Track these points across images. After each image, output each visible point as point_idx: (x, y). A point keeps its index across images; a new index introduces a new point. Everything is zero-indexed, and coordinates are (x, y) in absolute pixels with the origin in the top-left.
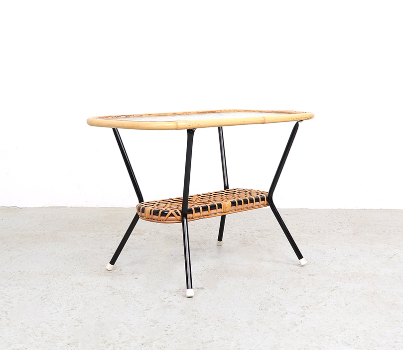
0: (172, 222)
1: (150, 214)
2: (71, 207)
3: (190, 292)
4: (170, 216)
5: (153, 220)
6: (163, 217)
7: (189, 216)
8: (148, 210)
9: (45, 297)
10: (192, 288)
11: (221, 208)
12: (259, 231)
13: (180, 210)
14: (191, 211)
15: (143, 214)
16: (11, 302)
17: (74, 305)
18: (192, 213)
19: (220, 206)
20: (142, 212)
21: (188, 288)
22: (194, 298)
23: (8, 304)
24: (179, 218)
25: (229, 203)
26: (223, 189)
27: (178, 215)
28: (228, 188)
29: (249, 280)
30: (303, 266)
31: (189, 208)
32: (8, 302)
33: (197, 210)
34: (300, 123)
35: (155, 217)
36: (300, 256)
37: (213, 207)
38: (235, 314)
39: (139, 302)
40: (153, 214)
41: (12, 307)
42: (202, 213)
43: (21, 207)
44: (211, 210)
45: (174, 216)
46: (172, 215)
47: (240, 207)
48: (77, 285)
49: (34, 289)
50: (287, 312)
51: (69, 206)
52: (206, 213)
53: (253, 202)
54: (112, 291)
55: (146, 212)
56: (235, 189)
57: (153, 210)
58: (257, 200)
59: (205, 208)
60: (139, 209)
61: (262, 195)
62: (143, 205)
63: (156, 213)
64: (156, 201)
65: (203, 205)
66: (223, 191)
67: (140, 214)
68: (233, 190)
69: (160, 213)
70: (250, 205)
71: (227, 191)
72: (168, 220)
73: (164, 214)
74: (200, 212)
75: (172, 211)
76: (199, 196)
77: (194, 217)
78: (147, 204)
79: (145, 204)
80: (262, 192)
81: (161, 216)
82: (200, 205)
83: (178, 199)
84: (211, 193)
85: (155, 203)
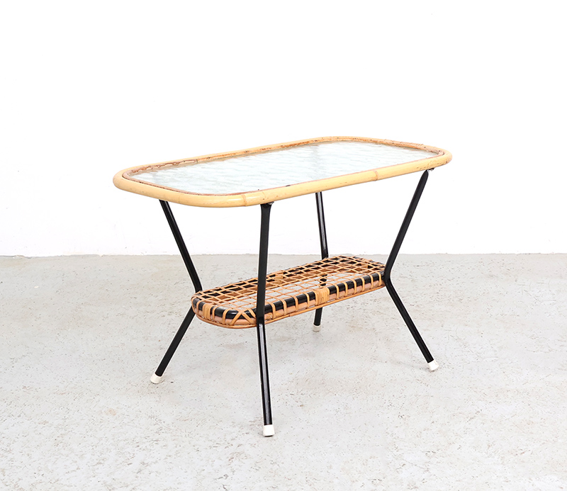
0: (243, 326)
1: (211, 313)
2: (104, 255)
3: (269, 429)
4: (238, 319)
5: (214, 322)
6: (229, 321)
7: (266, 316)
8: (207, 307)
9: (60, 438)
10: (271, 423)
11: (315, 299)
12: (375, 300)
13: (253, 310)
14: (269, 309)
15: (200, 312)
16: (10, 451)
17: (101, 454)
18: (272, 312)
19: (313, 296)
20: (199, 309)
21: (265, 424)
22: (274, 437)
23: (6, 454)
24: (252, 320)
25: (326, 290)
26: (319, 259)
27: (250, 316)
28: (328, 256)
29: (356, 399)
30: (434, 371)
31: (266, 304)
32: (6, 451)
33: (279, 306)
34: (430, 172)
35: (217, 319)
36: (429, 358)
37: (302, 299)
38: (331, 467)
39: (196, 448)
40: (215, 315)
41: (12, 460)
42: (286, 310)
43: (29, 256)
44: (299, 303)
45: (244, 318)
46: (241, 317)
47: (343, 293)
48: (107, 414)
49: (45, 422)
50: (404, 462)
51: (101, 254)
52: (292, 309)
53: (362, 285)
54: (157, 426)
55: (206, 310)
56: (336, 259)
57: (214, 309)
58: (368, 281)
59: (291, 302)
60: (195, 303)
61: (376, 271)
62: (200, 297)
63: (219, 313)
64: (220, 289)
65: (288, 297)
66: (319, 264)
67: (195, 310)
68: (335, 261)
69: (225, 313)
70: (357, 289)
71: (325, 264)
72: (237, 325)
73: (230, 315)
74: (283, 308)
75: (242, 312)
76: (284, 276)
77: (275, 317)
78: (207, 295)
79: (204, 295)
80: (376, 266)
81: (226, 318)
82: (283, 299)
83: (251, 284)
84: (302, 269)
85: (219, 292)
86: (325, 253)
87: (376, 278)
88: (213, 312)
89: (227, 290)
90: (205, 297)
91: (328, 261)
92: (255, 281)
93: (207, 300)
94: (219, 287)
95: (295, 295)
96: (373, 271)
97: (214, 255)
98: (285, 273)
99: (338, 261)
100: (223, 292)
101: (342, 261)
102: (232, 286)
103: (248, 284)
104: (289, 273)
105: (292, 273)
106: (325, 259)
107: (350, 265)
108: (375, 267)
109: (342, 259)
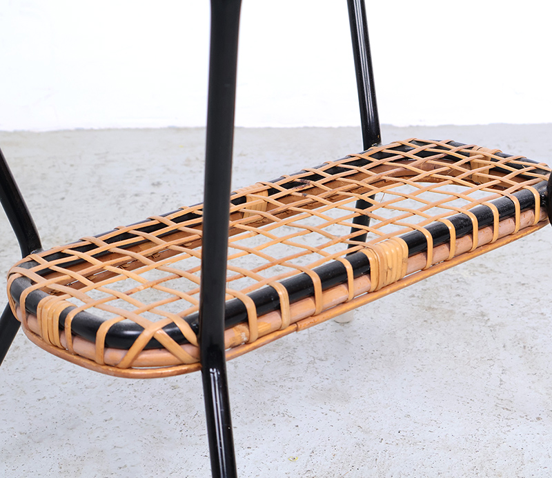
0: (156, 372)
1: (62, 328)
4: (145, 349)
5: (77, 358)
6: (115, 355)
7: (229, 336)
11: (368, 273)
13: (190, 321)
14: (238, 314)
15: (32, 322)
18: (246, 321)
19: (361, 264)
20: (28, 312)
25: (398, 247)
26: (356, 146)
27: (179, 338)
31: (229, 299)
33: (267, 302)
35: (81, 346)
37: (333, 276)
40: (74, 334)
44: (325, 289)
46: (154, 344)
47: (443, 251)
52: (305, 307)
53: (492, 224)
55: (45, 318)
56: (402, 148)
57: (70, 317)
58: (507, 212)
59: (300, 289)
60: (15, 292)
61: (525, 184)
62: (31, 273)
63: (85, 328)
64: (92, 246)
65: (291, 273)
66: (361, 162)
67: (19, 314)
68: (401, 154)
69: (103, 332)
70: (480, 236)
71: (376, 162)
72: (141, 366)
73: (120, 338)
74: (278, 308)
75: (154, 328)
76: (271, 199)
77: (255, 336)
78: (52, 265)
79: (45, 265)
80: (519, 167)
81: (107, 346)
82: (276, 278)
83: (181, 226)
84: (316, 177)
85: (87, 256)
86: (371, 132)
87: (528, 204)
88: (68, 326)
89: (113, 247)
90: (46, 273)
91: (381, 155)
92: (191, 216)
93: (51, 283)
94: (90, 236)
95: (311, 265)
96: (517, 185)
97: (101, 130)
98: (272, 191)
99: (408, 154)
100: (100, 257)
101: (423, 154)
102: (126, 235)
103: (173, 226)
104: (285, 192)
105: (292, 191)
106: (374, 149)
107: (447, 166)
108: (516, 172)
109: (419, 149)
